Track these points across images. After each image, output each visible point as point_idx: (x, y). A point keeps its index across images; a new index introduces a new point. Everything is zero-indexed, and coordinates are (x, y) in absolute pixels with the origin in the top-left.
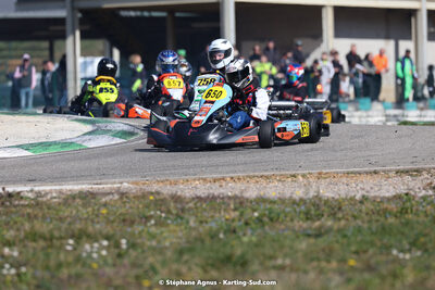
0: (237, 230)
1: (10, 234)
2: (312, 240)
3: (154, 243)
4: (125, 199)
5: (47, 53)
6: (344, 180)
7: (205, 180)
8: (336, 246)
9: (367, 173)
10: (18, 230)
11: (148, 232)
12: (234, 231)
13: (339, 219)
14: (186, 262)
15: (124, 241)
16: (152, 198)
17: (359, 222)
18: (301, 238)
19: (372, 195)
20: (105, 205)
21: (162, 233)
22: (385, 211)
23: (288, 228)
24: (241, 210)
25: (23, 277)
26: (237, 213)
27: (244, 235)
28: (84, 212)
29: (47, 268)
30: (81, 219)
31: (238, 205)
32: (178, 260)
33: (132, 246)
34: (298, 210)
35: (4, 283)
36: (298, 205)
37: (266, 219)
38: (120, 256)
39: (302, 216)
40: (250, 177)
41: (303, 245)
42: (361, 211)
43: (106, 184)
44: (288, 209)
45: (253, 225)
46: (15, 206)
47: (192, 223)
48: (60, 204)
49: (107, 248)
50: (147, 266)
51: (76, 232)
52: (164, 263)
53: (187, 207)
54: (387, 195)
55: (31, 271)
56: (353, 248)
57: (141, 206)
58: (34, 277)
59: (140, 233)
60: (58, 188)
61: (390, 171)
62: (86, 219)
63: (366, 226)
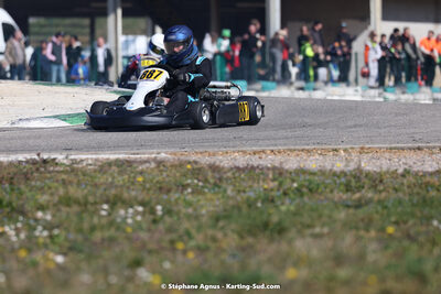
0: (276, 199)
1: (43, 199)
2: (351, 211)
3: (190, 210)
4: (162, 168)
5: (87, 30)
6: (387, 155)
7: (244, 152)
8: (376, 217)
9: (410, 149)
10: (52, 194)
11: (185, 200)
12: (273, 201)
13: (380, 192)
14: (222, 228)
15: (159, 208)
16: (189, 166)
17: (400, 195)
18: (341, 208)
19: (415, 169)
20: (141, 173)
21: (199, 201)
22: (427, 184)
23: (327, 199)
24: (281, 179)
25: (56, 240)
26: (276, 183)
27: (283, 204)
28: (120, 180)
29: (80, 231)
30: (116, 187)
31: (277, 176)
32: (214, 226)
33: (168, 212)
34: (338, 181)
35: (37, 244)
36: (338, 177)
37: (305, 190)
38: (155, 221)
39: (342, 187)
40: (291, 150)
41: (342, 215)
42: (402, 184)
43: (144, 154)
44: (328, 181)
45: (292, 195)
46: (50, 172)
47: (229, 192)
48: (95, 171)
49: (143, 214)
50: (181, 231)
51: (111, 198)
52: (199, 228)
53: (225, 176)
54: (430, 170)
55: (64, 233)
56: (393, 219)
57: (178, 174)
58: (66, 239)
59: (176, 200)
60: (94, 156)
61: (434, 147)
62: (121, 186)
63: (407, 198)
